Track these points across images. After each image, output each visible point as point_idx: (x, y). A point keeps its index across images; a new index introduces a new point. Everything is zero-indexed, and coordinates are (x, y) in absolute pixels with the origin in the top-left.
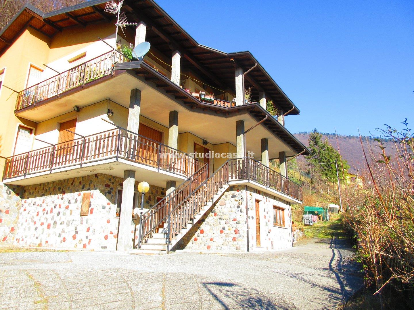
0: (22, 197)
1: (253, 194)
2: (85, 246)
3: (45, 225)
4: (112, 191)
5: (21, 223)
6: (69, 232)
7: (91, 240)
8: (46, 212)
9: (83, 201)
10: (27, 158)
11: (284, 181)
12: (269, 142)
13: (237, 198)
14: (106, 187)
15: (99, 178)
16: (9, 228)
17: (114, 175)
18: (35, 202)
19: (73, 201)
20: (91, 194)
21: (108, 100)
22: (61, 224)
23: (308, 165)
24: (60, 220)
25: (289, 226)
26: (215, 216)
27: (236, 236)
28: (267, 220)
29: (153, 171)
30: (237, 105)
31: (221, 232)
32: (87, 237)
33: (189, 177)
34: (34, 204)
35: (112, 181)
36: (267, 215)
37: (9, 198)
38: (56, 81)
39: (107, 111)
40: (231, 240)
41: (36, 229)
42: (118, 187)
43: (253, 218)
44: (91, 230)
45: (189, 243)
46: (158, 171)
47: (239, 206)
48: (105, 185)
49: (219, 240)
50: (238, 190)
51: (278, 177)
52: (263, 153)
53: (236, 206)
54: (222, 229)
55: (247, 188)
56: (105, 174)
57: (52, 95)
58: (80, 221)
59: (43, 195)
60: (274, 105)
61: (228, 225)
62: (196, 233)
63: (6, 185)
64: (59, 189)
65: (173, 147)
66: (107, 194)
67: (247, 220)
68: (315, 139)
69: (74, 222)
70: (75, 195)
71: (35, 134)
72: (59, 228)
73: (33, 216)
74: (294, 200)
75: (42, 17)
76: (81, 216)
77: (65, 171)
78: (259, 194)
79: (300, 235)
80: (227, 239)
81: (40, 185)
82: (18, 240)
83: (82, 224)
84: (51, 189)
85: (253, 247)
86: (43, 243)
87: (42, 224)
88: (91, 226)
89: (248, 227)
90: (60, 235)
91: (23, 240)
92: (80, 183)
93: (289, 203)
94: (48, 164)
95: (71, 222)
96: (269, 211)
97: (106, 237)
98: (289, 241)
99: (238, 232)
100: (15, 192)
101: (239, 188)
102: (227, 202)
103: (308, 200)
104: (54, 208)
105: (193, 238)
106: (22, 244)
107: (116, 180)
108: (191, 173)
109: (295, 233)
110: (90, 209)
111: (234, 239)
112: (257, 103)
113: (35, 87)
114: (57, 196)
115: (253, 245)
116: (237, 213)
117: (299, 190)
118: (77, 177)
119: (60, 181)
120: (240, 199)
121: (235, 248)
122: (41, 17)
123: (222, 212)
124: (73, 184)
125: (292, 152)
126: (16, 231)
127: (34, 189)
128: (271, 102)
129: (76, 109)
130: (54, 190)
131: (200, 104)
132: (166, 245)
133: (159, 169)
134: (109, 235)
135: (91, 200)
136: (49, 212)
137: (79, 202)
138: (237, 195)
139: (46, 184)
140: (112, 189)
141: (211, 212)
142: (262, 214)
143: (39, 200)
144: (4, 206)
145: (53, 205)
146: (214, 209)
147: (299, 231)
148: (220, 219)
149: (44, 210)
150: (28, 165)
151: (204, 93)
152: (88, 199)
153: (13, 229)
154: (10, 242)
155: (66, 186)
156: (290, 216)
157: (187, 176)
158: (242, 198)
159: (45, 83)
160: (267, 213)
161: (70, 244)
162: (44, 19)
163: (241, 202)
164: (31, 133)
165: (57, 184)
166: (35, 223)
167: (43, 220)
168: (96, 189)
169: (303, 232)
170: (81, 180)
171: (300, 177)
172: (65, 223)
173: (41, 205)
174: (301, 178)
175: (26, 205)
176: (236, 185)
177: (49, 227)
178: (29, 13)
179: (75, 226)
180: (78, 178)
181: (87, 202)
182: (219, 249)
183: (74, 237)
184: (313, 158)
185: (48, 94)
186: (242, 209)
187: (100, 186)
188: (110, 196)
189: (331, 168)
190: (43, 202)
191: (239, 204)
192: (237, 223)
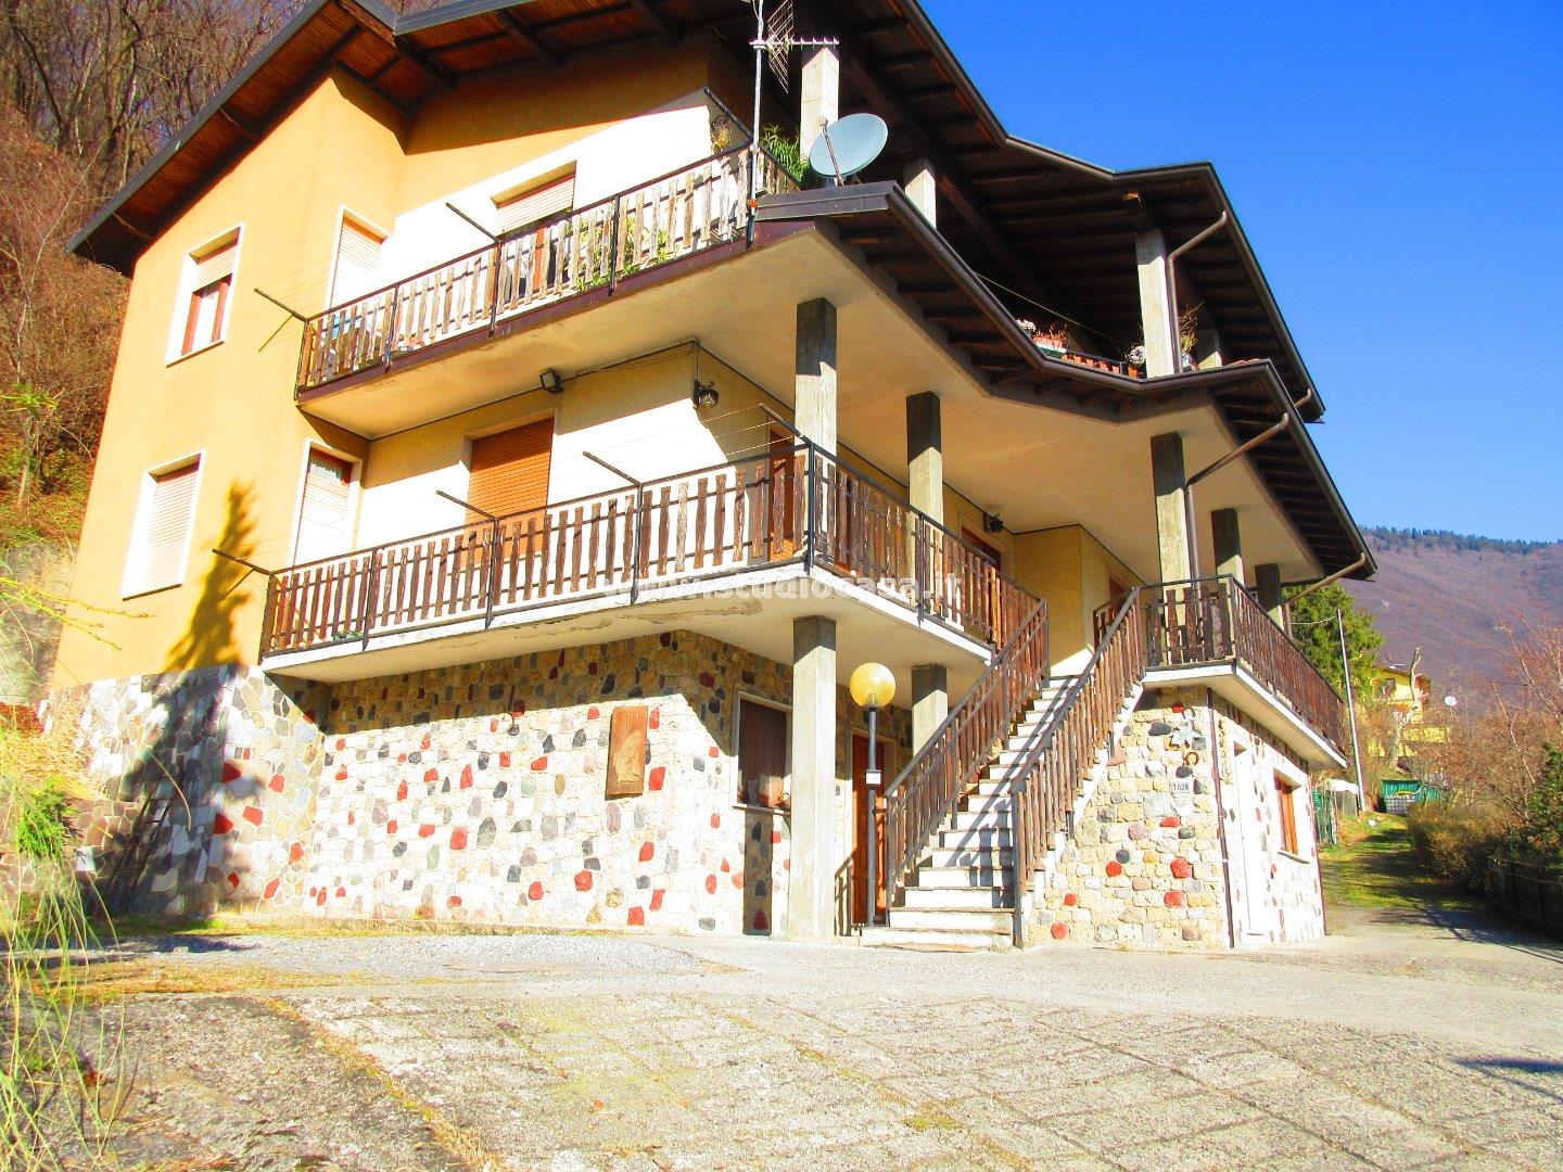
0: (327, 728)
1: (1226, 721)
2: (636, 916)
3: (443, 836)
4: (721, 702)
5: (327, 827)
6: (557, 861)
7: (663, 891)
8: (439, 785)
9: (612, 740)
10: (371, 571)
13: (1176, 738)
14: (702, 684)
15: (681, 647)
16: (285, 846)
17: (725, 640)
18: (385, 746)
19: (563, 741)
20: (650, 710)
21: (692, 347)
22: (517, 828)
24: (509, 813)
25: (1311, 853)
27: (1177, 885)
28: (1262, 827)
29: (904, 622)
30: (1151, 374)
31: (1113, 870)
32: (643, 882)
34: (383, 755)
35: (721, 662)
36: (1262, 808)
37: (283, 729)
38: (481, 269)
39: (690, 387)
40: (1160, 902)
41: (400, 849)
42: (738, 685)
43: (1233, 816)
44: (660, 851)
46: (920, 621)
47: (1187, 769)
48: (701, 678)
49: (1101, 901)
50: (1178, 707)
52: (1227, 564)
53: (1173, 770)
54: (1114, 859)
55: (1210, 695)
56: (699, 635)
57: (466, 327)
58: (604, 818)
59: (424, 718)
61: (1143, 842)
63: (272, 677)
64: (496, 693)
66: (709, 713)
67: (1221, 825)
69: (578, 821)
70: (576, 714)
71: (364, 484)
72: (507, 848)
73: (381, 802)
74: (1331, 752)
75: (391, 30)
76: (606, 799)
77: (551, 621)
78: (1239, 723)
80: (1140, 897)
81: (406, 677)
82: (321, 897)
83: (613, 828)
84: (455, 693)
85: (1241, 929)
86: (440, 904)
87: (426, 831)
88: (661, 836)
89: (1225, 854)
90: (514, 874)
91: (341, 893)
92: (593, 668)
94: (475, 590)
95: (562, 822)
96: (1266, 793)
97: (711, 884)
98: (1317, 911)
99: (1188, 871)
100: (301, 707)
101: (1182, 699)
102: (1131, 751)
104: (475, 767)
106: (337, 908)
107: (730, 660)
110: (648, 769)
111: (1172, 899)
112: (1268, 364)
113: (383, 295)
114: (486, 720)
115: (1240, 921)
116: (1180, 795)
117: (1339, 715)
118: (576, 645)
119: (496, 663)
120: (1190, 741)
121: (1179, 933)
122: (386, 26)
123: (1110, 790)
124: (561, 674)
126: (311, 859)
127: (379, 694)
129: (549, 381)
130: (470, 698)
132: (1010, 915)
134: (720, 875)
135: (652, 734)
136: (455, 782)
137: (591, 745)
138: (1172, 726)
139: (433, 676)
140: (720, 692)
143: (402, 738)
144: (266, 758)
145: (473, 758)
148: (1104, 818)
149: (431, 776)
150: (376, 597)
152: (637, 733)
153: (297, 853)
154: (288, 902)
155: (524, 680)
156: (1311, 814)
158: (1197, 736)
159: (432, 279)
160: (1262, 799)
161: (564, 905)
162: (397, 39)
163: (1196, 752)
164: (347, 478)
165: (483, 672)
166: (392, 827)
167: (428, 816)
168: (669, 692)
170: (597, 656)
172: (537, 824)
173: (415, 758)
175: (340, 758)
176: (1166, 684)
177: (459, 841)
178: (346, 11)
179: (585, 837)
180: (581, 650)
181: (630, 743)
182: (1105, 935)
183: (583, 883)
185: (448, 321)
186: (1201, 781)
187: (686, 682)
188: (714, 719)
189: (1316, 643)
190: (426, 745)
191: (1186, 759)
192: (1180, 837)
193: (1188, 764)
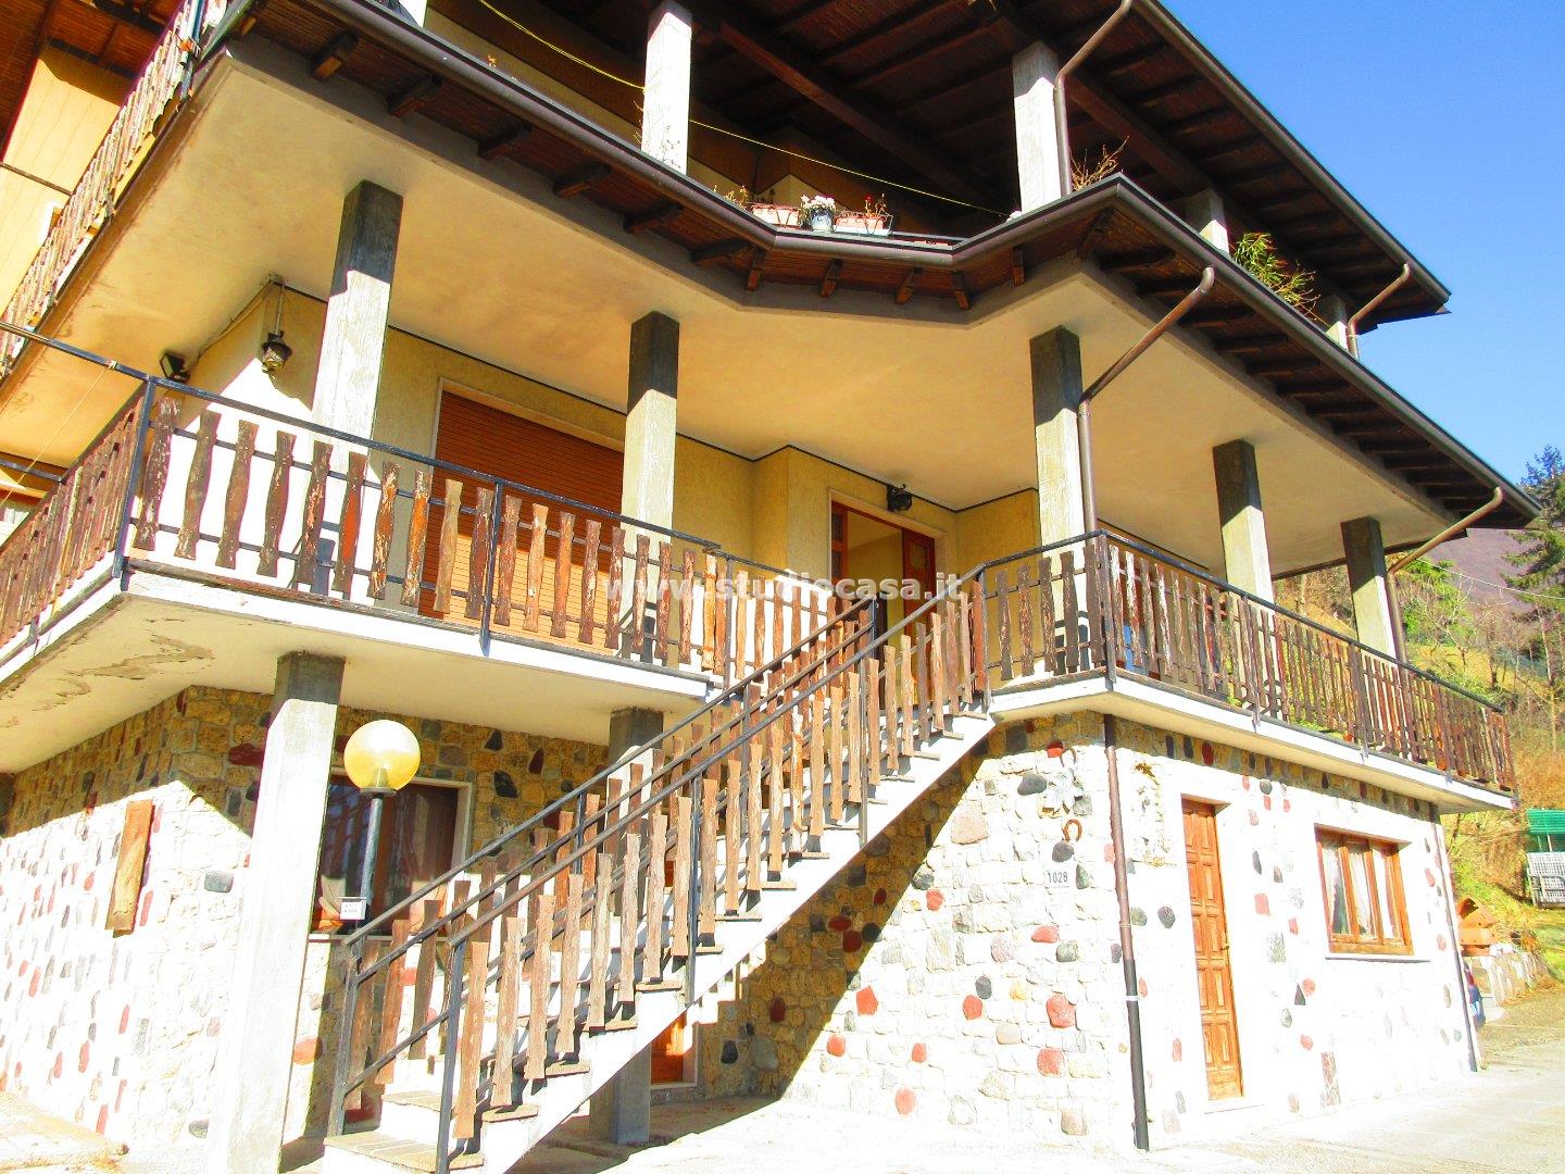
1: (1162, 764)
2: (102, 1119)
6: (75, 1024)
7: (125, 1083)
8: (39, 906)
9: (123, 849)
11: (1377, 676)
12: (1265, 464)
13: (1050, 798)
14: (234, 762)
15: (188, 712)
19: (107, 849)
20: (157, 806)
23: (1530, 618)
25: (1442, 946)
26: (931, 907)
27: (1054, 1039)
28: (1277, 923)
29: (454, 654)
31: (972, 1009)
32: (116, 1065)
33: (734, 682)
36: (1275, 893)
40: (1032, 1066)
41: (8, 992)
43: (1167, 918)
44: (133, 1022)
45: (805, 1065)
46: (485, 646)
47: (1065, 848)
48: (230, 754)
49: (958, 1059)
50: (1055, 746)
51: (1329, 656)
52: (1233, 525)
53: (1048, 850)
54: (974, 993)
55: (1112, 729)
59: (47, 817)
60: (1278, 254)
61: (1009, 967)
62: (835, 1011)
65: (642, 519)
66: (248, 804)
67: (1126, 936)
68: (1553, 494)
69: (95, 967)
74: (1458, 788)
76: (112, 937)
78: (1209, 763)
79: (1520, 974)
80: (1004, 1055)
83: (111, 980)
85: (1182, 1109)
86: (11, 1072)
87: (23, 969)
88: (135, 997)
89: (1133, 984)
90: (52, 1037)
92: (137, 747)
93: (1426, 809)
95: (86, 968)
96: (1291, 867)
98: (1451, 1035)
99: (1067, 1016)
101: (1060, 734)
102: (995, 820)
103: (1545, 779)
105: (822, 1040)
108: (750, 656)
109: (1484, 961)
110: (142, 895)
111: (1048, 1062)
112: (1119, 180)
115: (1179, 1096)
116: (1057, 891)
117: (1485, 729)
120: (1070, 803)
121: (1057, 1119)
123: (967, 883)
124: (120, 756)
125: (1424, 515)
128: (1261, 243)
129: (167, 369)
131: (771, 244)
133: (487, 638)
135: (153, 839)
138: (1048, 778)
141: (910, 887)
142: (1239, 884)
145: (60, 870)
146: (924, 867)
147: (1508, 946)
148: (960, 926)
151: (830, 202)
152: (140, 840)
156: (1439, 883)
157: (726, 678)
158: (1078, 795)
160: (1278, 878)
163: (1080, 819)
166: (10, 961)
169: (1536, 953)
171: (1494, 675)
172: (73, 970)
174: (1499, 678)
176: (1038, 713)
177: (34, 984)
179: (94, 992)
181: (136, 852)
182: (961, 1117)
183: (84, 1056)
184: (1553, 579)
186: (1086, 867)
187: (197, 763)
191: (1065, 831)
192: (1059, 959)
193: (1068, 839)
